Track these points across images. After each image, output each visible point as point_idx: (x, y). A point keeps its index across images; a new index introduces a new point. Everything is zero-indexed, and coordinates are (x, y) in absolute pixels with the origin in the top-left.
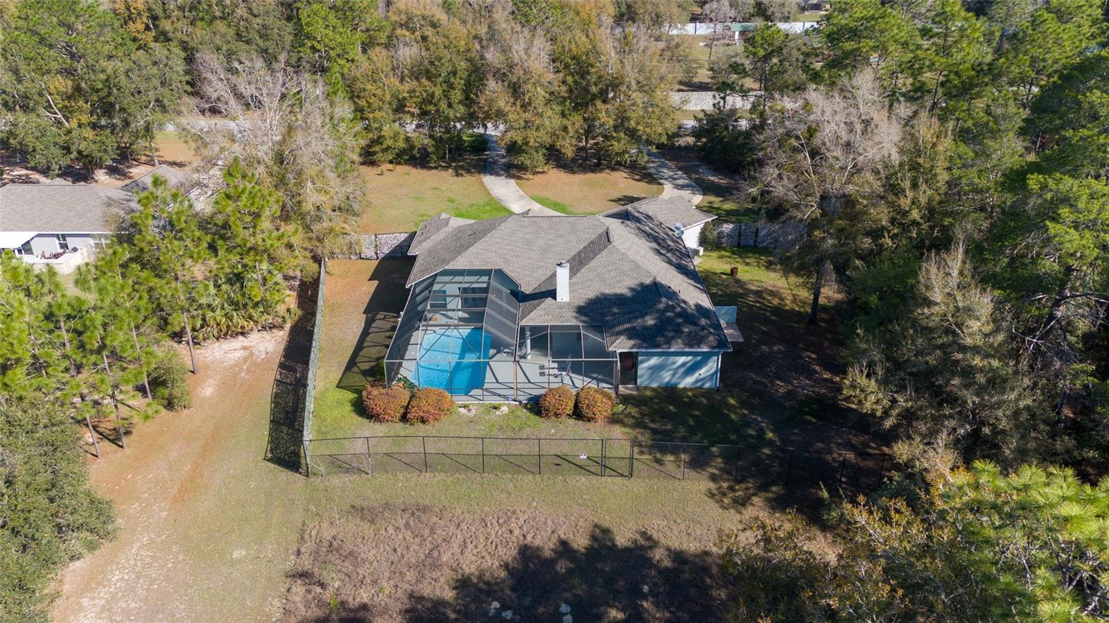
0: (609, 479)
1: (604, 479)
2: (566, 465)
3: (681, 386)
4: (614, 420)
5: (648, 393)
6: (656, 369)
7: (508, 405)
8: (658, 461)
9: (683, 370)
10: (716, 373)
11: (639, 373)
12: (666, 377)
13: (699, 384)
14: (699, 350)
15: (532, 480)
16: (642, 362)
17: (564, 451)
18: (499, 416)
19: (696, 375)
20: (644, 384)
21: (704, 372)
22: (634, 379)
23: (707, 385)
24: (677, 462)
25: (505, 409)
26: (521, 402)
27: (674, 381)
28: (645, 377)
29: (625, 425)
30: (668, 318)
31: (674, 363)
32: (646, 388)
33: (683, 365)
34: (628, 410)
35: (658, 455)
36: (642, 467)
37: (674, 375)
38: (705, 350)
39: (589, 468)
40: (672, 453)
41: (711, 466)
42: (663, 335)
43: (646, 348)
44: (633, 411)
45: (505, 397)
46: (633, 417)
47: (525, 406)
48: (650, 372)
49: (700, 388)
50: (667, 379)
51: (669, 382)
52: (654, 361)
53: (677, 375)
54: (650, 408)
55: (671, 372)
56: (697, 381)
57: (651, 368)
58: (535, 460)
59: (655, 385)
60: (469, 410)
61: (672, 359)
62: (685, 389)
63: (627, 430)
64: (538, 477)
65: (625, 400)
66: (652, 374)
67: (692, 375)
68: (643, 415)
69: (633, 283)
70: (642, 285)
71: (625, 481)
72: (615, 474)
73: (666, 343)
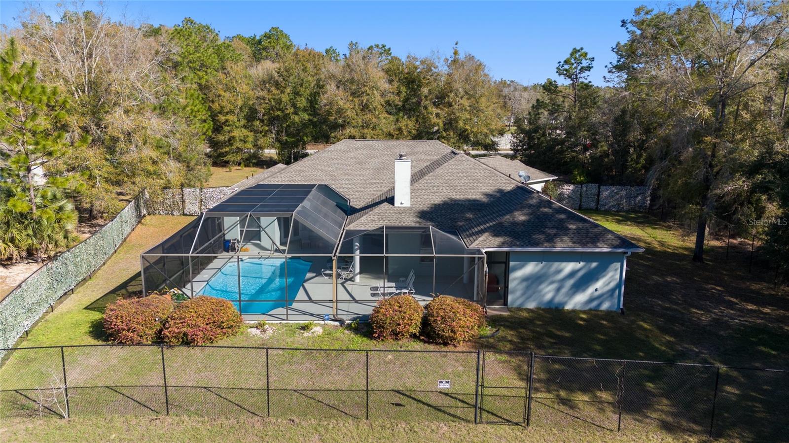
0: (490, 429)
1: (480, 428)
2: (412, 406)
3: (569, 307)
4: (481, 345)
5: (525, 314)
6: (534, 281)
7: (323, 326)
8: (564, 402)
9: (571, 282)
10: (618, 286)
11: (511, 285)
12: (548, 292)
13: (594, 305)
14: (597, 250)
15: (352, 427)
16: (516, 269)
17: (409, 385)
18: (309, 338)
19: (590, 291)
20: (517, 304)
21: (601, 285)
22: (502, 297)
23: (605, 306)
24: (597, 402)
25: (318, 330)
26: (342, 322)
27: (559, 298)
28: (518, 293)
29: (500, 352)
30: (545, 214)
31: (559, 271)
32: (519, 309)
33: (572, 274)
34: (501, 333)
35: (563, 394)
36: (543, 410)
37: (558, 290)
38: (605, 250)
39: (452, 411)
40: (584, 390)
41: (656, 411)
42: (544, 233)
43: (522, 246)
44: (510, 334)
45: (320, 317)
46: (511, 342)
47: (349, 327)
48: (525, 284)
49: (596, 309)
50: (548, 297)
51: (551, 301)
52: (530, 268)
53: (564, 290)
54: (533, 331)
55: (554, 286)
56: (591, 300)
57: (526, 279)
58: (359, 398)
59: (531, 305)
60: (264, 331)
61: (556, 265)
62: (574, 311)
63: (504, 357)
64: (364, 425)
65: (494, 321)
66: (528, 288)
67: (584, 290)
68: (523, 339)
69: (489, 188)
70: (500, 191)
71: (517, 431)
72: (497, 420)
73: (548, 241)
